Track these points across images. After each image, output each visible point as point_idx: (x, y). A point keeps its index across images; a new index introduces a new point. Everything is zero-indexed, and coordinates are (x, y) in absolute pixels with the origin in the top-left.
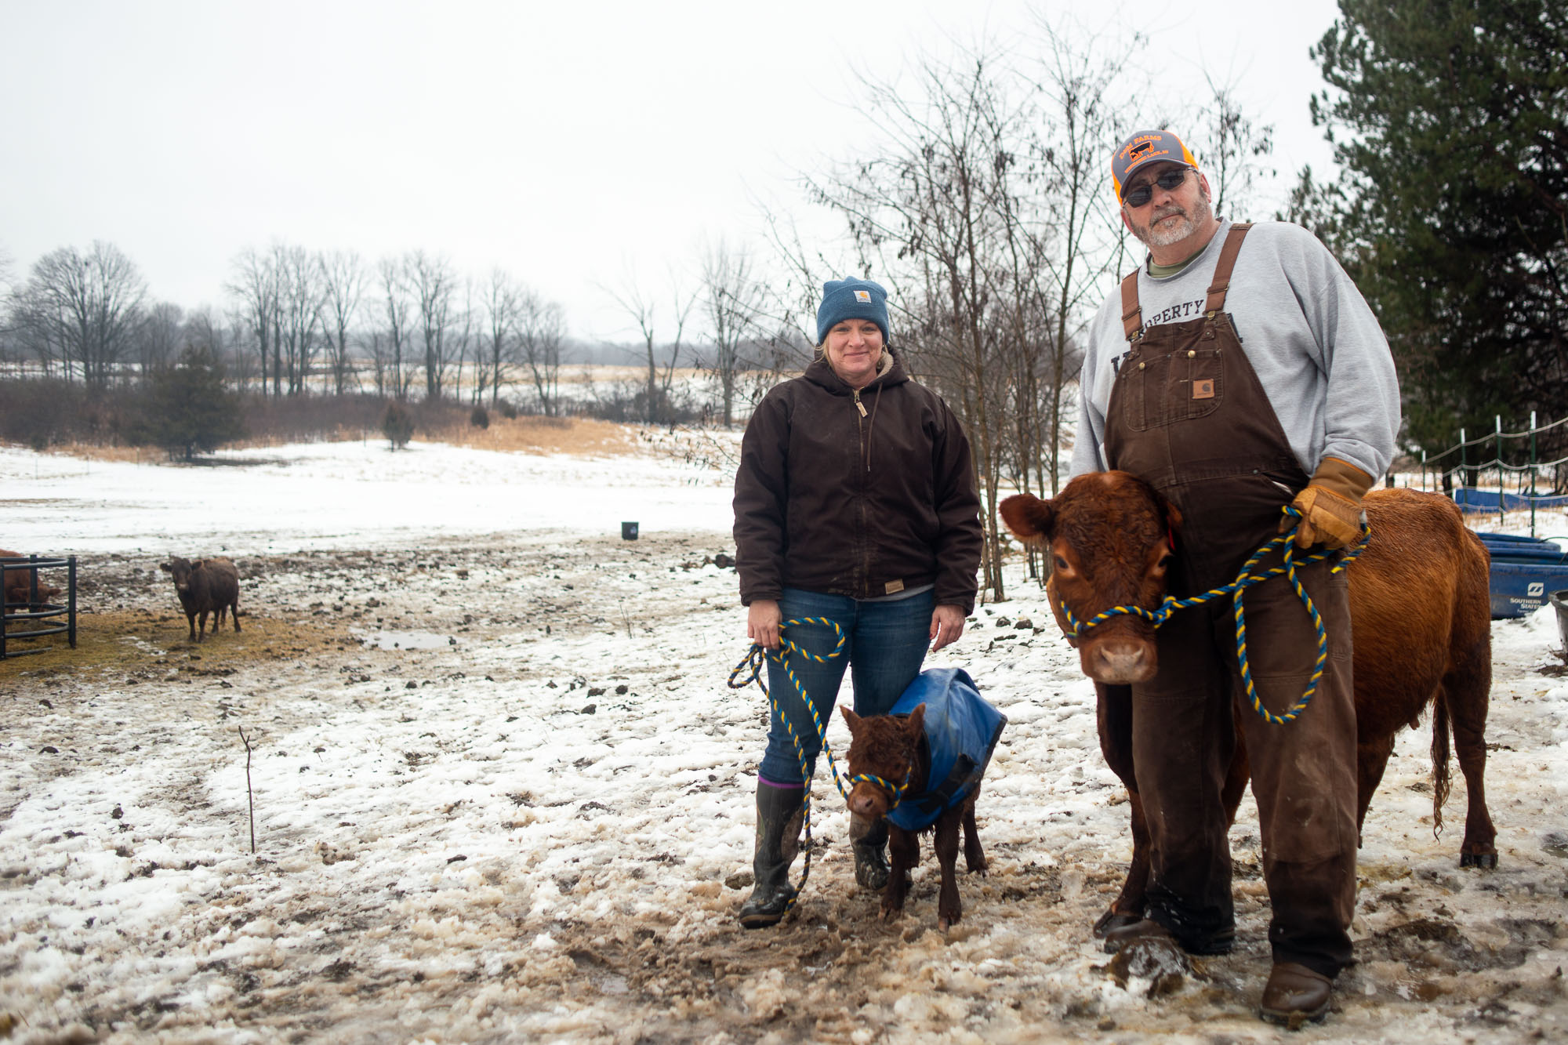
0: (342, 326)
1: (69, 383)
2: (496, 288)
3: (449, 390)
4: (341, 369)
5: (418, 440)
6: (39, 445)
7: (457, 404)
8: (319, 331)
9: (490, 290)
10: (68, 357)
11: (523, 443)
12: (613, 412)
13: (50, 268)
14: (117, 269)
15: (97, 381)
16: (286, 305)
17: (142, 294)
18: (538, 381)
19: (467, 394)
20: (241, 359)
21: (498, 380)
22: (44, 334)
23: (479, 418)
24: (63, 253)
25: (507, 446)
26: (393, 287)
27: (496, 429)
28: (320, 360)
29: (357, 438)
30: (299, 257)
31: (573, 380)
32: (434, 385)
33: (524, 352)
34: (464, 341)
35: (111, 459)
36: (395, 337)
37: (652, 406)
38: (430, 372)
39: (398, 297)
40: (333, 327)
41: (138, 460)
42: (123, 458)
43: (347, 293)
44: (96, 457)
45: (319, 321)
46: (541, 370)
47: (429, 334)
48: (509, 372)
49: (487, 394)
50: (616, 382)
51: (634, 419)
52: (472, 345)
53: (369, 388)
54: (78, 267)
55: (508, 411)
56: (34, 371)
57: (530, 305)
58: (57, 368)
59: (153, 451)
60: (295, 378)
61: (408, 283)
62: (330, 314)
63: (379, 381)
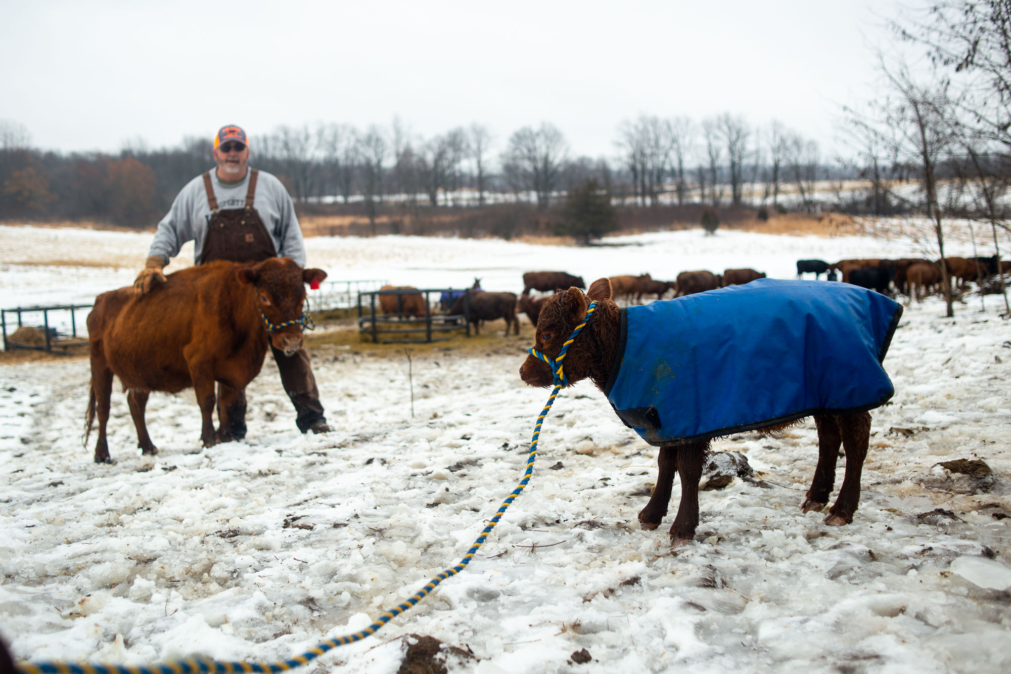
0: (680, 162)
1: (528, 203)
2: (775, 133)
3: (745, 199)
4: (681, 190)
5: (723, 228)
6: (507, 237)
7: (751, 208)
8: (667, 167)
9: (771, 135)
10: (528, 189)
11: (789, 230)
12: (851, 209)
13: (519, 138)
14: (553, 137)
15: (543, 202)
16: (648, 151)
17: (567, 150)
18: (802, 191)
19: (757, 201)
20: (623, 186)
21: (777, 192)
22: (516, 177)
23: (762, 215)
24: (524, 130)
25: (778, 231)
26: (711, 137)
27: (773, 222)
28: (669, 185)
29: (685, 228)
30: (655, 122)
31: (824, 190)
32: (737, 197)
33: (793, 174)
34: (754, 169)
35: (544, 244)
36: (713, 170)
37: (878, 205)
38: (734, 190)
39: (715, 143)
40: (676, 165)
41: (558, 244)
42: (550, 244)
43: (684, 142)
44: (536, 243)
45: (667, 161)
46: (804, 184)
47: (733, 165)
48: (783, 186)
49: (770, 201)
50: (853, 190)
51: (864, 214)
52: (760, 171)
53: (697, 199)
54: (533, 136)
55: (780, 210)
56: (511, 197)
57: (797, 143)
58: (523, 197)
59: (569, 240)
60: (654, 195)
61: (720, 134)
62: (673, 155)
63: (703, 196)
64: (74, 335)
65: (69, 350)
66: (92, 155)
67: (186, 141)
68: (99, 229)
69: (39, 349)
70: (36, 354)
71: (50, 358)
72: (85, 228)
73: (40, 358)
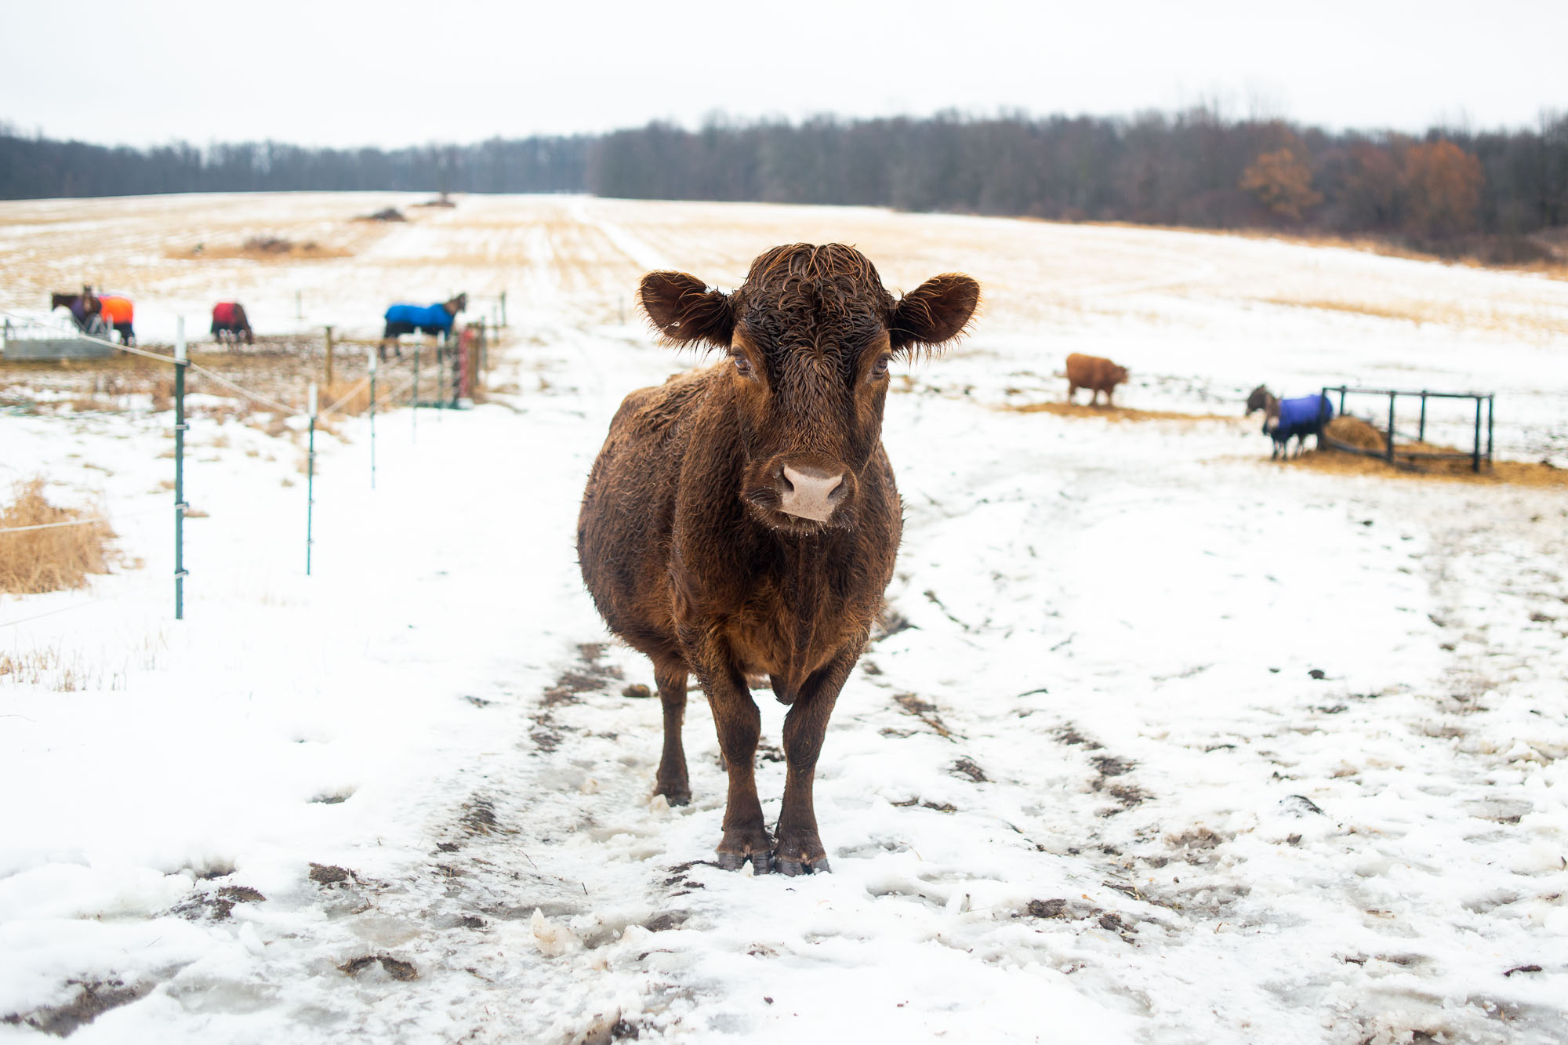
64: (1421, 439)
65: (1417, 463)
66: (1380, 133)
67: (1542, 116)
68: (1384, 254)
69: (1374, 456)
70: (1368, 463)
71: (1391, 472)
72: (1361, 250)
73: (1376, 470)
